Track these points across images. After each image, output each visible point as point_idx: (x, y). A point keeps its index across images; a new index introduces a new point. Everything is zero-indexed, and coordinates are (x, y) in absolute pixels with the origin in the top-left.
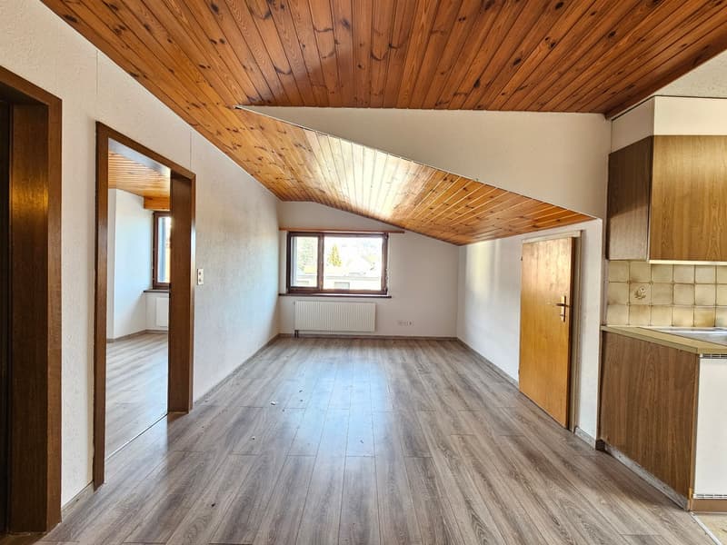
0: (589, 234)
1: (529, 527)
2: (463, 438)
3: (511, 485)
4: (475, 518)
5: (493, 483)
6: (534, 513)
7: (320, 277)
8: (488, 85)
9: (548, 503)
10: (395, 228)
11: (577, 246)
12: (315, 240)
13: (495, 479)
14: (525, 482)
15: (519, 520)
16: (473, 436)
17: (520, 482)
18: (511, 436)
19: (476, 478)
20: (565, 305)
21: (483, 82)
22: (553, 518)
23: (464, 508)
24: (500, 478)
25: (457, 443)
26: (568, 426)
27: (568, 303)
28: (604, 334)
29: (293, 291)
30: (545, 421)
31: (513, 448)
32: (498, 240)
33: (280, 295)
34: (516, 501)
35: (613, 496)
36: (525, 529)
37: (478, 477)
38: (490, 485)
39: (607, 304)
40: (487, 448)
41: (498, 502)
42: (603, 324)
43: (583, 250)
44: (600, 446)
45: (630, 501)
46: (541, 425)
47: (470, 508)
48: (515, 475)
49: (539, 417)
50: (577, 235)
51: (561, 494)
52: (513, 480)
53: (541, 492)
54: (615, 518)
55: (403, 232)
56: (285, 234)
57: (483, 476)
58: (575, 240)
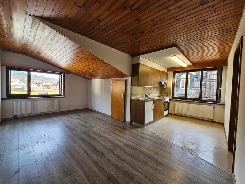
0: (128, 80)
1: (128, 138)
3: (122, 134)
4: (120, 141)
7: (29, 90)
8: (118, 44)
10: (67, 72)
11: (126, 82)
12: (26, 73)
14: (123, 132)
16: (109, 128)
18: (116, 126)
22: (130, 135)
23: (117, 141)
24: (119, 133)
25: (107, 131)
26: (124, 121)
27: (124, 95)
28: (131, 100)
29: (10, 97)
32: (103, 79)
33: (2, 99)
39: (131, 94)
40: (113, 129)
42: (131, 98)
43: (127, 83)
44: (130, 122)
47: (118, 140)
48: (121, 132)
50: (126, 80)
51: (129, 132)
53: (126, 133)
54: (137, 132)
55: (70, 74)
56: (5, 68)
57: (116, 134)
58: (125, 81)
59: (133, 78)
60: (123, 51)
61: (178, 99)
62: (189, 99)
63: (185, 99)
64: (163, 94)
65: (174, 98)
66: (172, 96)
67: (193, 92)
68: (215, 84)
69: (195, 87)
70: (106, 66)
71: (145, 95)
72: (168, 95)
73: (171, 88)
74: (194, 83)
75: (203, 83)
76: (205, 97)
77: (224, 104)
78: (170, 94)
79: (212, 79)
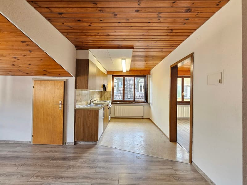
0: (70, 81)
1: (87, 174)
2: (36, 176)
3: (72, 171)
5: (68, 176)
6: (84, 170)
8: (63, 17)
9: (83, 165)
13: (66, 174)
14: (73, 166)
15: (84, 175)
16: (39, 171)
17: (72, 168)
18: (52, 159)
19: (61, 181)
20: (61, 104)
21: (63, 15)
22: (88, 167)
24: (66, 173)
25: (36, 180)
26: (63, 144)
27: (62, 103)
30: (55, 147)
31: (58, 162)
34: (78, 173)
35: (89, 151)
36: (87, 175)
37: (61, 180)
38: (67, 177)
40: (50, 169)
41: (76, 178)
42: (75, 108)
43: (67, 85)
44: (75, 142)
45: (91, 150)
46: (55, 149)
48: (68, 168)
49: (52, 147)
50: (66, 80)
51: (82, 160)
52: (70, 169)
53: (79, 164)
54: (93, 155)
57: (62, 178)
58: (64, 82)
59: (77, 78)
60: (66, 35)
61: (118, 102)
62: (126, 101)
63: (123, 102)
64: (103, 98)
65: (114, 102)
66: (112, 100)
67: (120, 94)
68: (133, 88)
69: (120, 90)
70: (30, 51)
71: (91, 100)
72: (109, 99)
73: (111, 92)
74: (119, 87)
75: (125, 87)
76: (128, 98)
77: (149, 104)
78: (110, 97)
79: (130, 84)
